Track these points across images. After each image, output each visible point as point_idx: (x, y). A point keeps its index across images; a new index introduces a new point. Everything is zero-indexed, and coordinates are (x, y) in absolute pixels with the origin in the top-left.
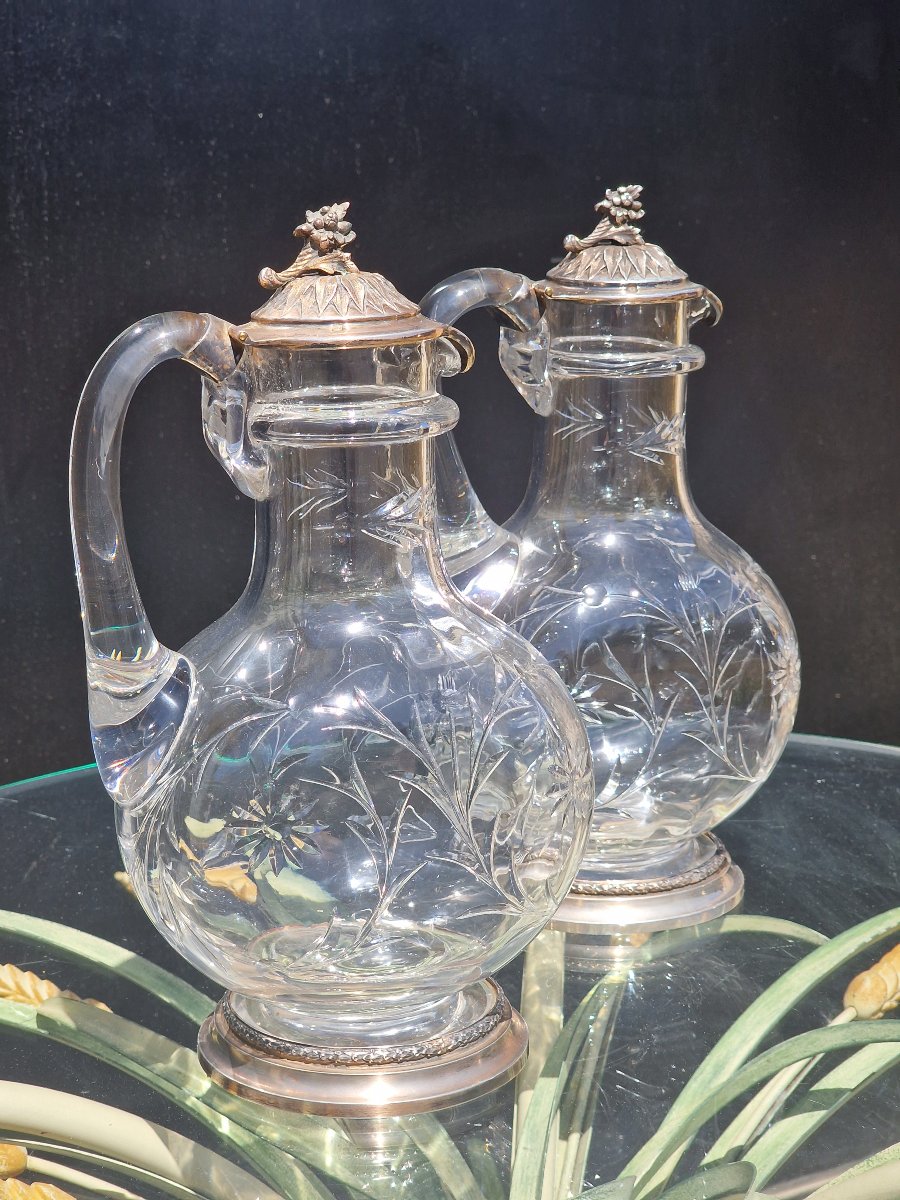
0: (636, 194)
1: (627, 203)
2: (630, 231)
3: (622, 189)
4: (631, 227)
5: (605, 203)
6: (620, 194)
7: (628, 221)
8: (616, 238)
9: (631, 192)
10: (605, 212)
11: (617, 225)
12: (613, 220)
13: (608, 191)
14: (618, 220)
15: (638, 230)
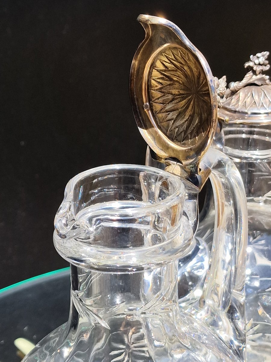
0: (266, 57)
1: (262, 63)
2: (263, 78)
3: (259, 55)
4: (264, 75)
5: (251, 64)
6: (258, 57)
7: (263, 72)
8: (256, 82)
9: (263, 56)
10: (250, 69)
11: (256, 75)
12: (254, 72)
13: (251, 56)
14: (257, 73)
15: (267, 77)
